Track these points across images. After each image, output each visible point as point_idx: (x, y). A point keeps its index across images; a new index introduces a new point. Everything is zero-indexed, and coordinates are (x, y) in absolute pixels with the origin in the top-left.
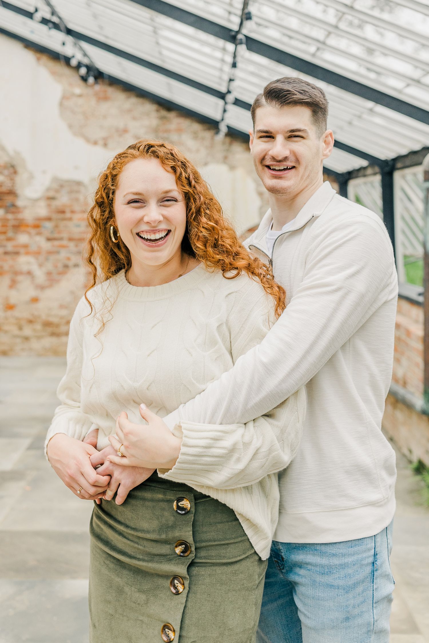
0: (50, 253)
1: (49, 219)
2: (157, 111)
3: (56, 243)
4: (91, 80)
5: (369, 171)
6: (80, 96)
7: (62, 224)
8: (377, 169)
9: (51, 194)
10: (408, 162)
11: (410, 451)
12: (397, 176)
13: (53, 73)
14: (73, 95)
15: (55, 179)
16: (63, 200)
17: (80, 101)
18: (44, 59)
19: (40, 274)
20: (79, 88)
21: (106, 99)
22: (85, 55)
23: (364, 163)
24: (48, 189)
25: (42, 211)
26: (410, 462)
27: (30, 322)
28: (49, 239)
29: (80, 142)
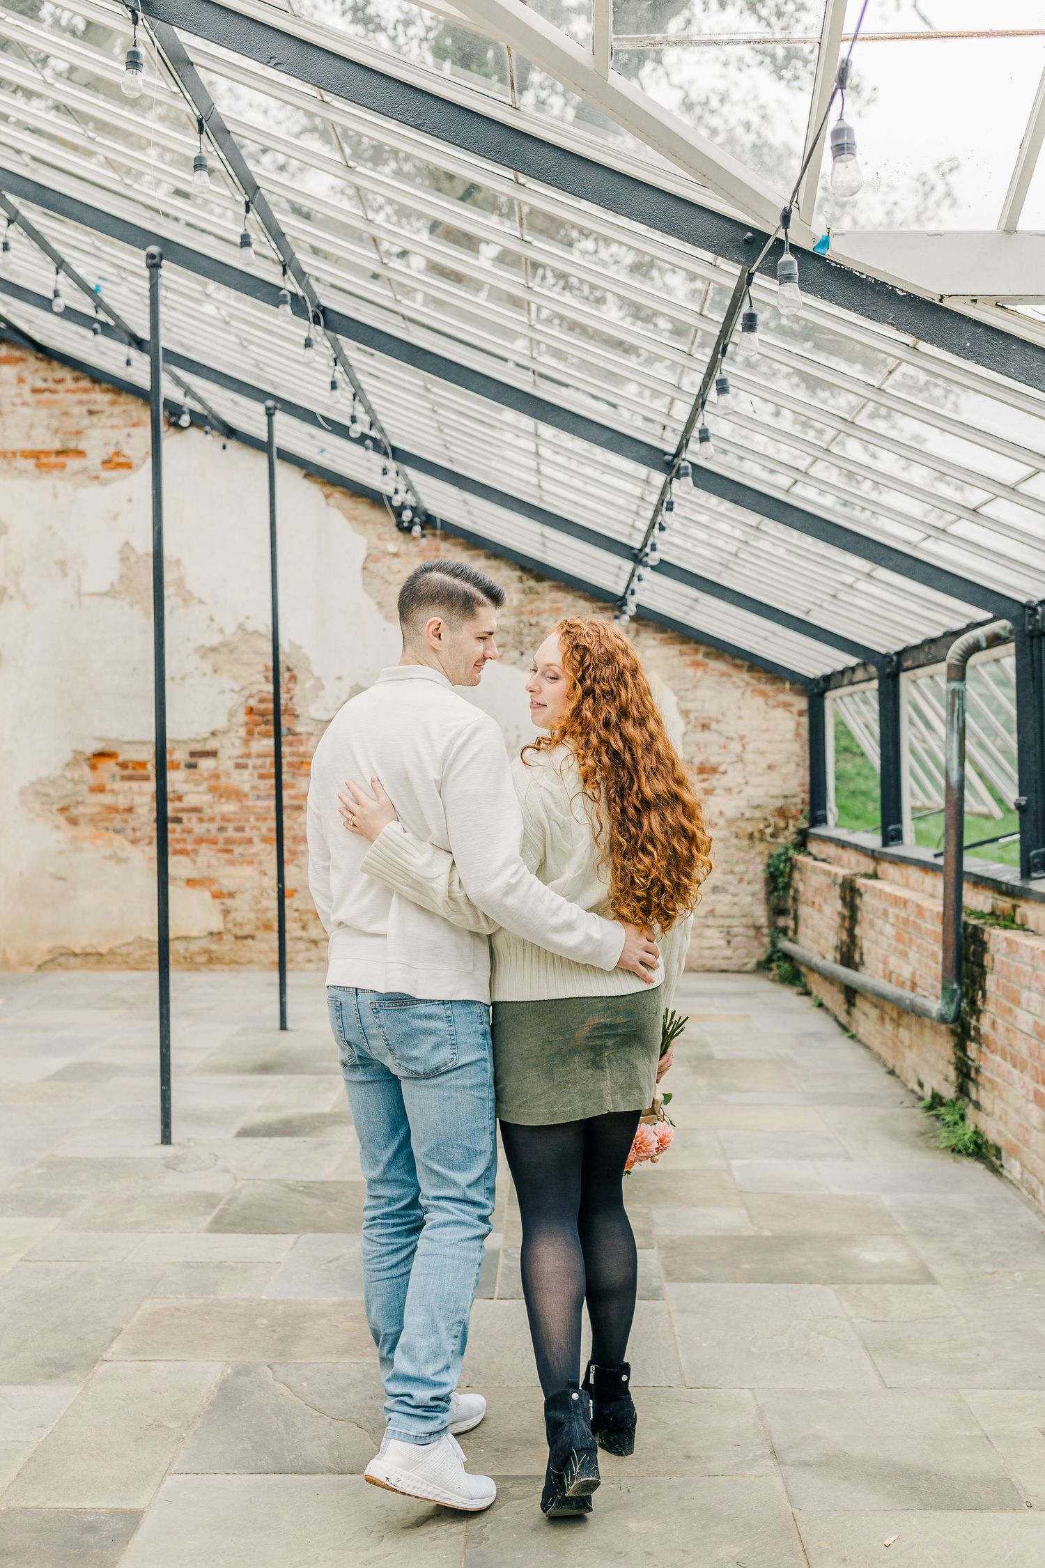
2: (521, 580)
4: (417, 530)
5: (860, 675)
6: (396, 555)
8: (873, 669)
10: (922, 658)
11: (921, 1085)
12: (904, 678)
13: (352, 519)
14: (386, 553)
17: (397, 563)
18: (337, 495)
20: (394, 542)
22: (410, 489)
23: (853, 661)
26: (921, 1099)
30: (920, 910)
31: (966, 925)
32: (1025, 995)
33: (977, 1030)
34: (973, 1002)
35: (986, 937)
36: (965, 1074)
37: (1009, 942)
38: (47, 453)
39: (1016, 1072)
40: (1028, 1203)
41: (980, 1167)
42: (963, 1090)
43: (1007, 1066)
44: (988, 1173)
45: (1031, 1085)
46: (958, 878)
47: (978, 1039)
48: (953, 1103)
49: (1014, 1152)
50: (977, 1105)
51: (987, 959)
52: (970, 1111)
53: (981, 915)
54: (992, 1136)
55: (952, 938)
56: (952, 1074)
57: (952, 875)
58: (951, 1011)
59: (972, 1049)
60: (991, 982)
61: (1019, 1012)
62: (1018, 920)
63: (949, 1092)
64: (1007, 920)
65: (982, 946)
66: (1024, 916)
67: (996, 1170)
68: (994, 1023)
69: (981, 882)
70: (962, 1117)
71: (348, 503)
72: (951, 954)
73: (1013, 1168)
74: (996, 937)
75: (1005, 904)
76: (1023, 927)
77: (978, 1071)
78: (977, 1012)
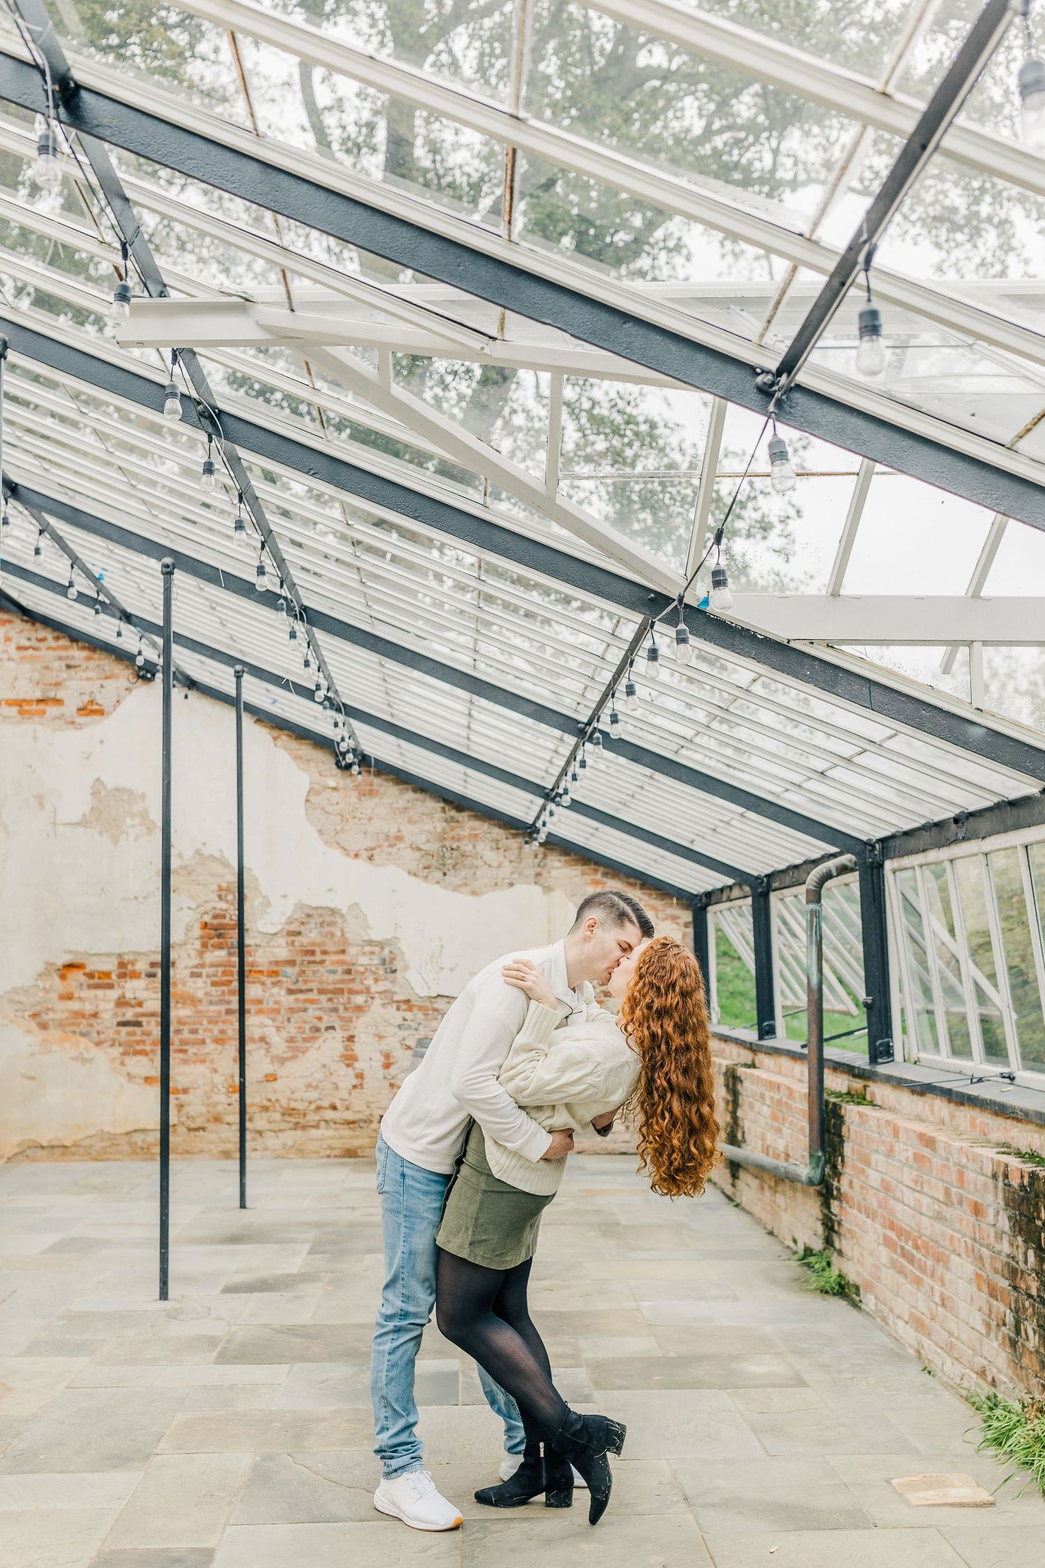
0: (291, 1010)
1: (292, 963)
2: (443, 810)
3: (301, 996)
4: (355, 769)
5: (736, 892)
6: (335, 789)
7: (310, 970)
8: (747, 889)
9: (294, 927)
10: (787, 878)
11: (795, 1241)
12: (774, 898)
13: (297, 758)
14: (326, 787)
15: (300, 906)
16: (312, 935)
17: (335, 796)
18: (284, 738)
19: (278, 1042)
20: (334, 778)
21: (371, 793)
23: (730, 880)
24: (289, 922)
25: (282, 951)
26: (795, 1253)
27: (265, 1109)
28: (290, 992)
29: (336, 853)
30: (791, 1093)
31: (827, 1102)
32: (874, 1157)
33: (838, 1189)
34: (834, 1167)
35: (843, 1112)
36: (830, 1227)
37: (861, 1114)
38: (29, 702)
39: (869, 1221)
40: (881, 1328)
41: (843, 1303)
42: (829, 1242)
43: (862, 1217)
44: (850, 1308)
45: (881, 1230)
46: (821, 1065)
47: (839, 1198)
48: (821, 1253)
49: (870, 1287)
50: (840, 1253)
51: (844, 1130)
52: (835, 1258)
53: (839, 1095)
54: (852, 1277)
55: (816, 1113)
56: (820, 1228)
57: (815, 1061)
58: (817, 1175)
59: (835, 1205)
60: (848, 1149)
61: (869, 1171)
62: (868, 1097)
63: (817, 1245)
64: (859, 1098)
65: (840, 1119)
66: (873, 1094)
67: (856, 1305)
68: (851, 1183)
69: (839, 1067)
70: (829, 1264)
71: (294, 744)
72: (816, 1127)
73: (869, 1301)
74: (851, 1111)
75: (858, 1084)
76: (872, 1104)
77: (840, 1224)
78: (837, 1175)
